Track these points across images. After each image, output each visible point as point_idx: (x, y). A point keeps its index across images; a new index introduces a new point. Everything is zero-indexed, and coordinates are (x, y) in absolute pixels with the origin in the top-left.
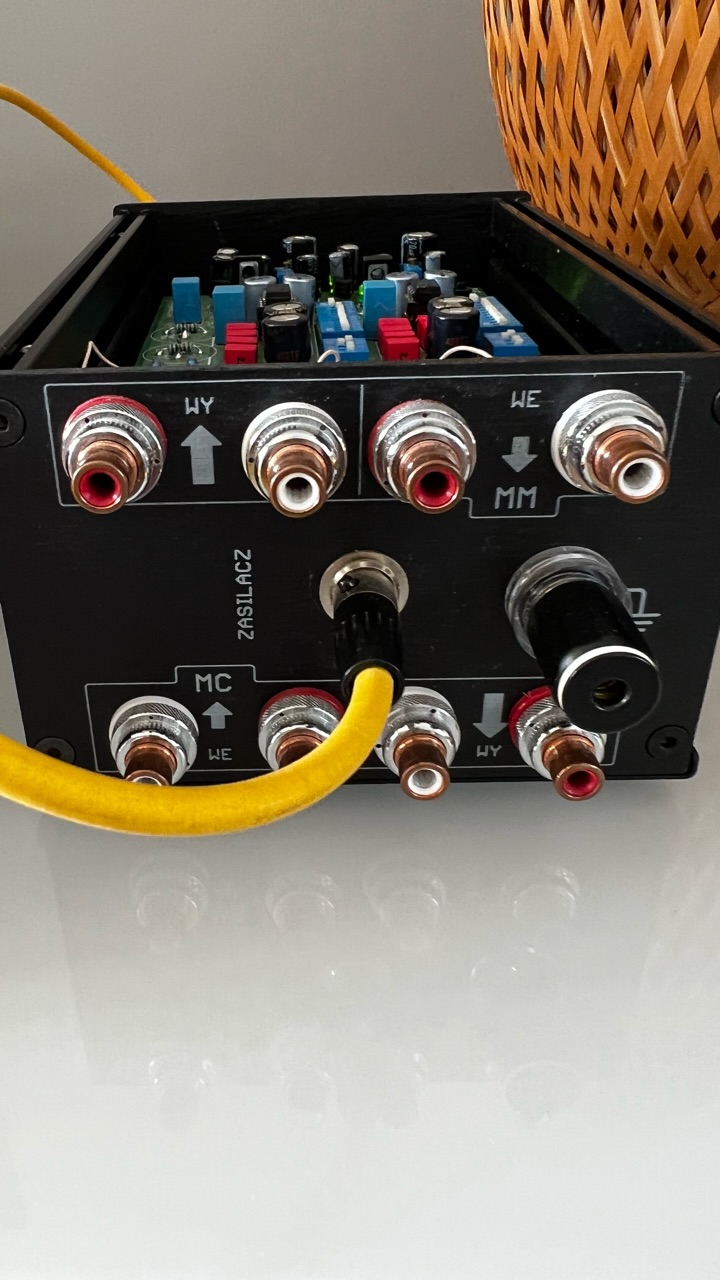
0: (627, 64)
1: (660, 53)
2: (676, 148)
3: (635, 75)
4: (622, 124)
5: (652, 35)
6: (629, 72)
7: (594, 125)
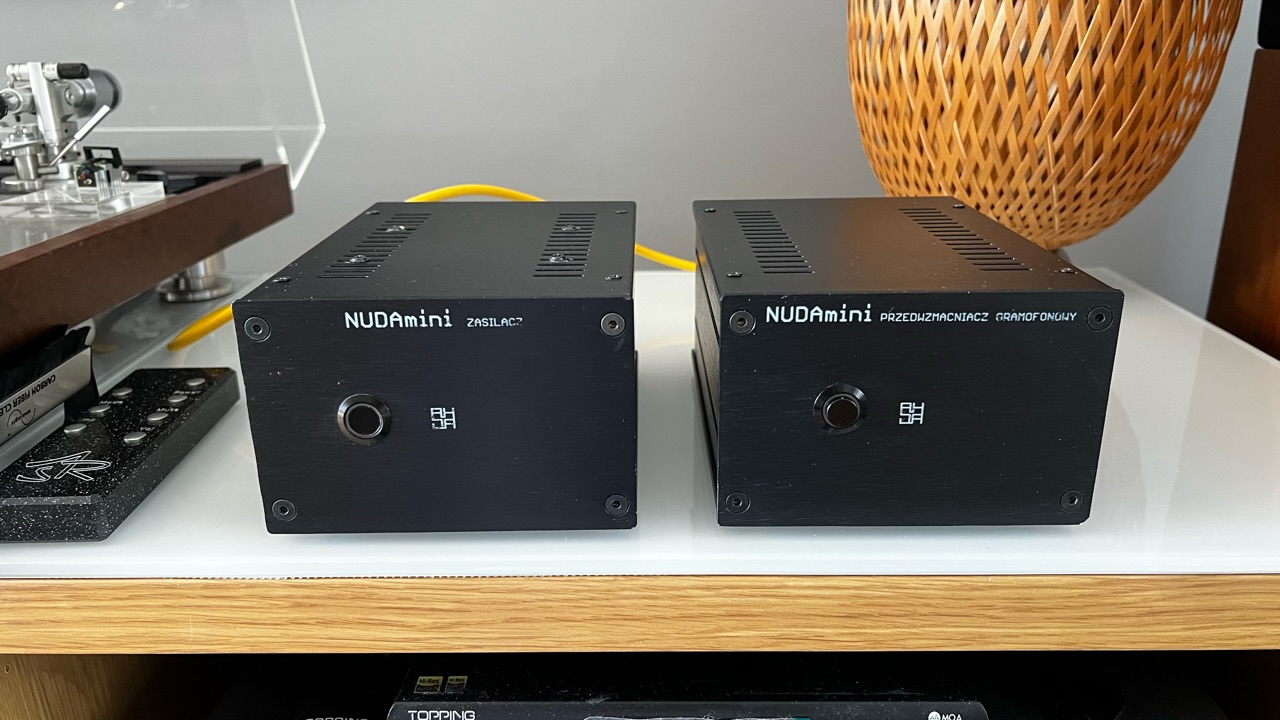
0: (932, 109)
1: (948, 105)
2: (960, 151)
3: (936, 114)
4: (931, 137)
5: (944, 97)
6: (934, 112)
7: (916, 138)
